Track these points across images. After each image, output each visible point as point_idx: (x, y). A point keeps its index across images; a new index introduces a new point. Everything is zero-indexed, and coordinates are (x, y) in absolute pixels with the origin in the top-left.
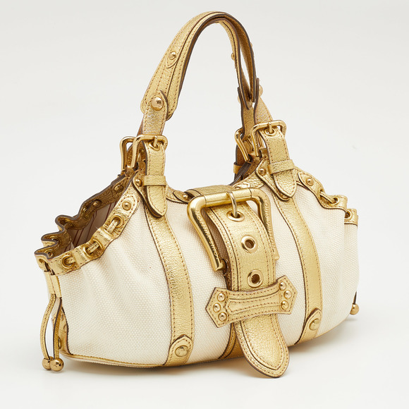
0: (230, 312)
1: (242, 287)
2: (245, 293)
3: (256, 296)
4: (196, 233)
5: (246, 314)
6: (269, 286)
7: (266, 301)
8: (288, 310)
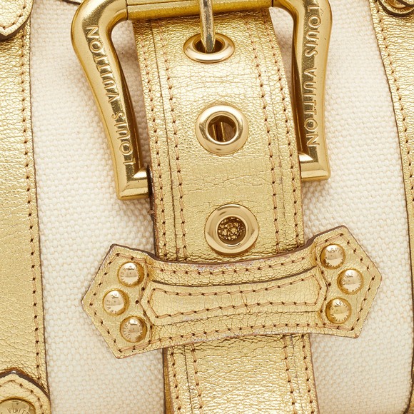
0: (153, 319)
1: (189, 251)
2: (193, 267)
3: (228, 278)
4: (91, 86)
5: (199, 328)
6: (279, 253)
7: (263, 298)
8: (348, 325)
